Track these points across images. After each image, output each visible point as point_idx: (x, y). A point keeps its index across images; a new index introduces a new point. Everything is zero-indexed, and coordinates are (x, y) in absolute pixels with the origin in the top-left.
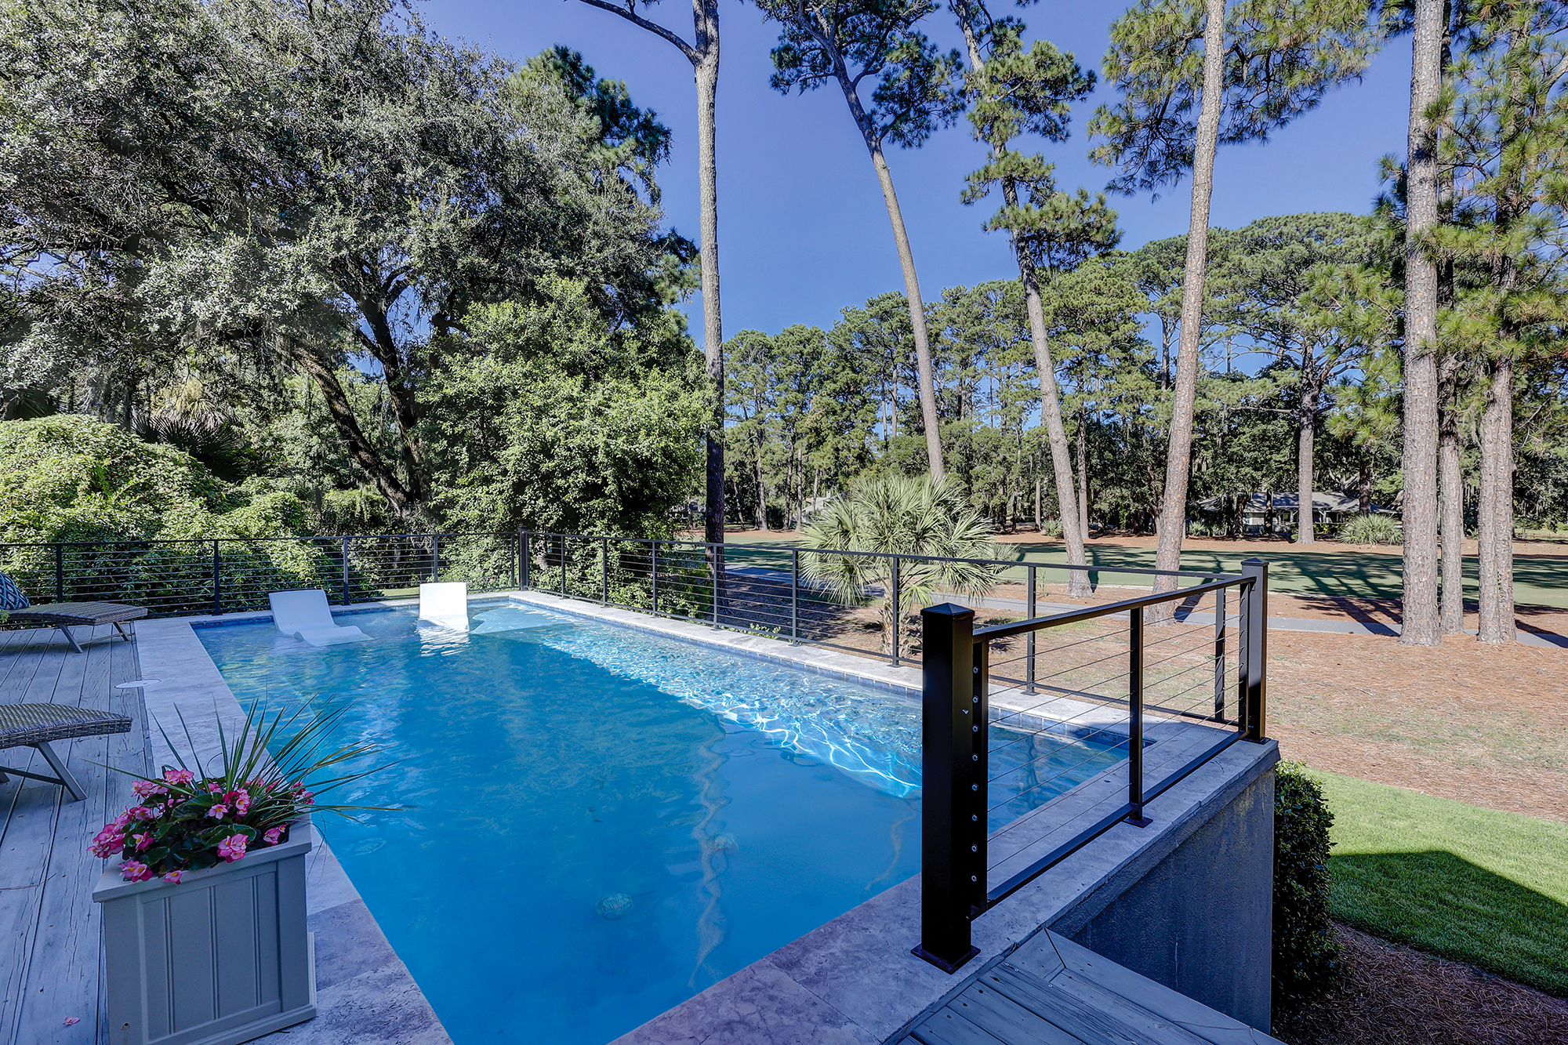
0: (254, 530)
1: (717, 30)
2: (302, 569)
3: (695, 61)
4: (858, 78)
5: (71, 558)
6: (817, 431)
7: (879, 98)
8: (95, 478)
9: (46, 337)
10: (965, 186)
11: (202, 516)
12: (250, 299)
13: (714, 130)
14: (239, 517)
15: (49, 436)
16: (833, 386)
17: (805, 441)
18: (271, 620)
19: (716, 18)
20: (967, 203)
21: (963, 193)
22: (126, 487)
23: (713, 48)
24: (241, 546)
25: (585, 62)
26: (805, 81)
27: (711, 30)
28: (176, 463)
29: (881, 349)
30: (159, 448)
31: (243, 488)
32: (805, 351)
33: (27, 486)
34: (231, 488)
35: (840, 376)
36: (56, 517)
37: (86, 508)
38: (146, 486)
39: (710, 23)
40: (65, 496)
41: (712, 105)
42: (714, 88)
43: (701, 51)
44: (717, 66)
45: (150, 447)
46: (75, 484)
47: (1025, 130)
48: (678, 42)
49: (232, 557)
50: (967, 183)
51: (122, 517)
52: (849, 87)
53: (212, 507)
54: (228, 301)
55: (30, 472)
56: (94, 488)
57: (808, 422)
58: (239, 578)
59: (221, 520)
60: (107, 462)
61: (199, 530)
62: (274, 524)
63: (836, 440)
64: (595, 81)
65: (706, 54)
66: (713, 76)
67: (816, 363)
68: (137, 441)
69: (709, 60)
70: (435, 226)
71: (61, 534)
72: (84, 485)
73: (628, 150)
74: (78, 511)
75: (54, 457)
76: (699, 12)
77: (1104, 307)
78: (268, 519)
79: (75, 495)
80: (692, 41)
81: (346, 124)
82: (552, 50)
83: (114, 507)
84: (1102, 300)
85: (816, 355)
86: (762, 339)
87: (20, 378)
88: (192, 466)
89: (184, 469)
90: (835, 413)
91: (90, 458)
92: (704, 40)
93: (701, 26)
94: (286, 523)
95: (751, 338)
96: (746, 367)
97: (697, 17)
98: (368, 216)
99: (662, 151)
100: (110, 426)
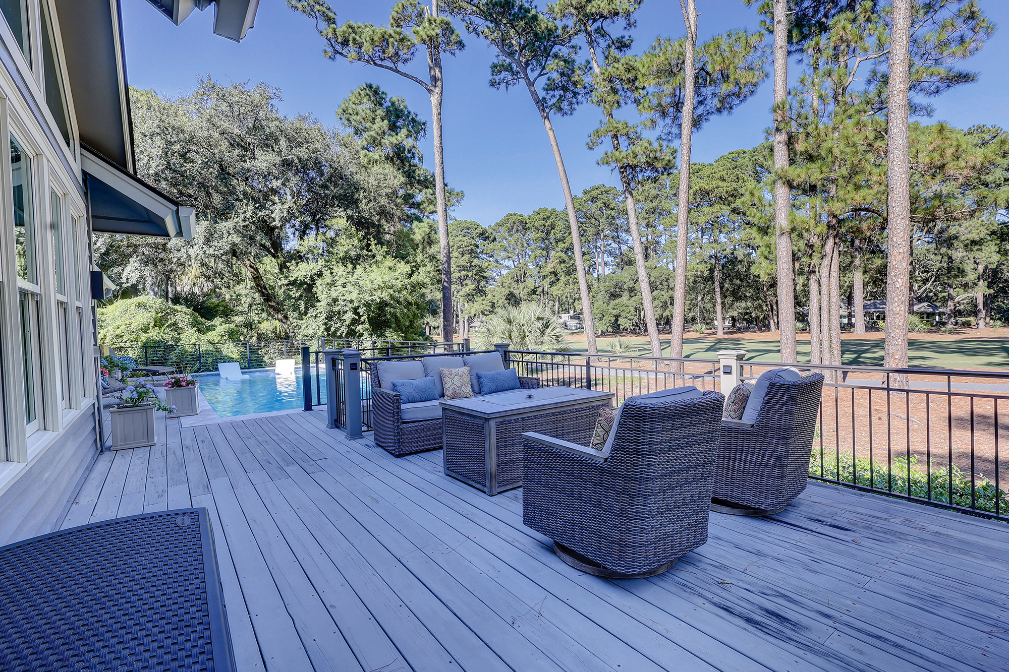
0: (216, 341)
1: (441, 73)
2: (235, 356)
3: (430, 91)
4: (536, 79)
5: (150, 351)
6: (555, 274)
7: (547, 89)
8: (156, 322)
9: (136, 264)
10: (588, 140)
11: (196, 335)
12: (210, 247)
13: (441, 126)
14: (211, 335)
15: (139, 305)
16: (563, 245)
17: (548, 280)
18: (219, 375)
19: (440, 68)
20: (591, 149)
21: (587, 144)
22: (167, 324)
23: (439, 83)
24: (211, 348)
25: (381, 90)
26: (507, 82)
27: (438, 74)
28: (185, 313)
29: (593, 220)
30: (178, 307)
31: (213, 323)
32: (547, 225)
33: (133, 326)
34: (209, 323)
35: (567, 239)
36: (143, 337)
37: (154, 334)
38: (175, 324)
39: (437, 70)
40: (145, 330)
41: (440, 114)
42: (440, 105)
43: (433, 86)
44: (441, 93)
45: (176, 307)
46: (149, 325)
47: (629, 102)
48: (420, 82)
49: (207, 352)
50: (589, 139)
51: (166, 337)
52: (531, 84)
53: (199, 331)
54: (202, 248)
55: (133, 320)
56: (155, 326)
57: (549, 268)
58: (210, 360)
59: (203, 337)
60: (160, 315)
61: (194, 341)
62: (225, 338)
63: (566, 279)
64: (387, 99)
65: (435, 87)
66: (439, 99)
67: (553, 231)
68: (171, 306)
69: (437, 90)
70: (286, 206)
71: (145, 343)
72: (152, 324)
73: (403, 136)
74: (150, 334)
75: (141, 314)
76: (431, 65)
77: (725, 188)
78: (222, 336)
79: (149, 329)
80: (428, 81)
81: (248, 165)
82: (365, 86)
83: (163, 332)
84: (725, 184)
85: (553, 227)
86: (520, 218)
87: (127, 282)
88: (192, 315)
89: (189, 316)
90: (564, 262)
91: (154, 314)
92: (435, 79)
93: (433, 73)
94: (229, 337)
95: (514, 218)
96: (511, 236)
97: (430, 68)
98: (258, 205)
99: (422, 133)
100: (160, 300)
